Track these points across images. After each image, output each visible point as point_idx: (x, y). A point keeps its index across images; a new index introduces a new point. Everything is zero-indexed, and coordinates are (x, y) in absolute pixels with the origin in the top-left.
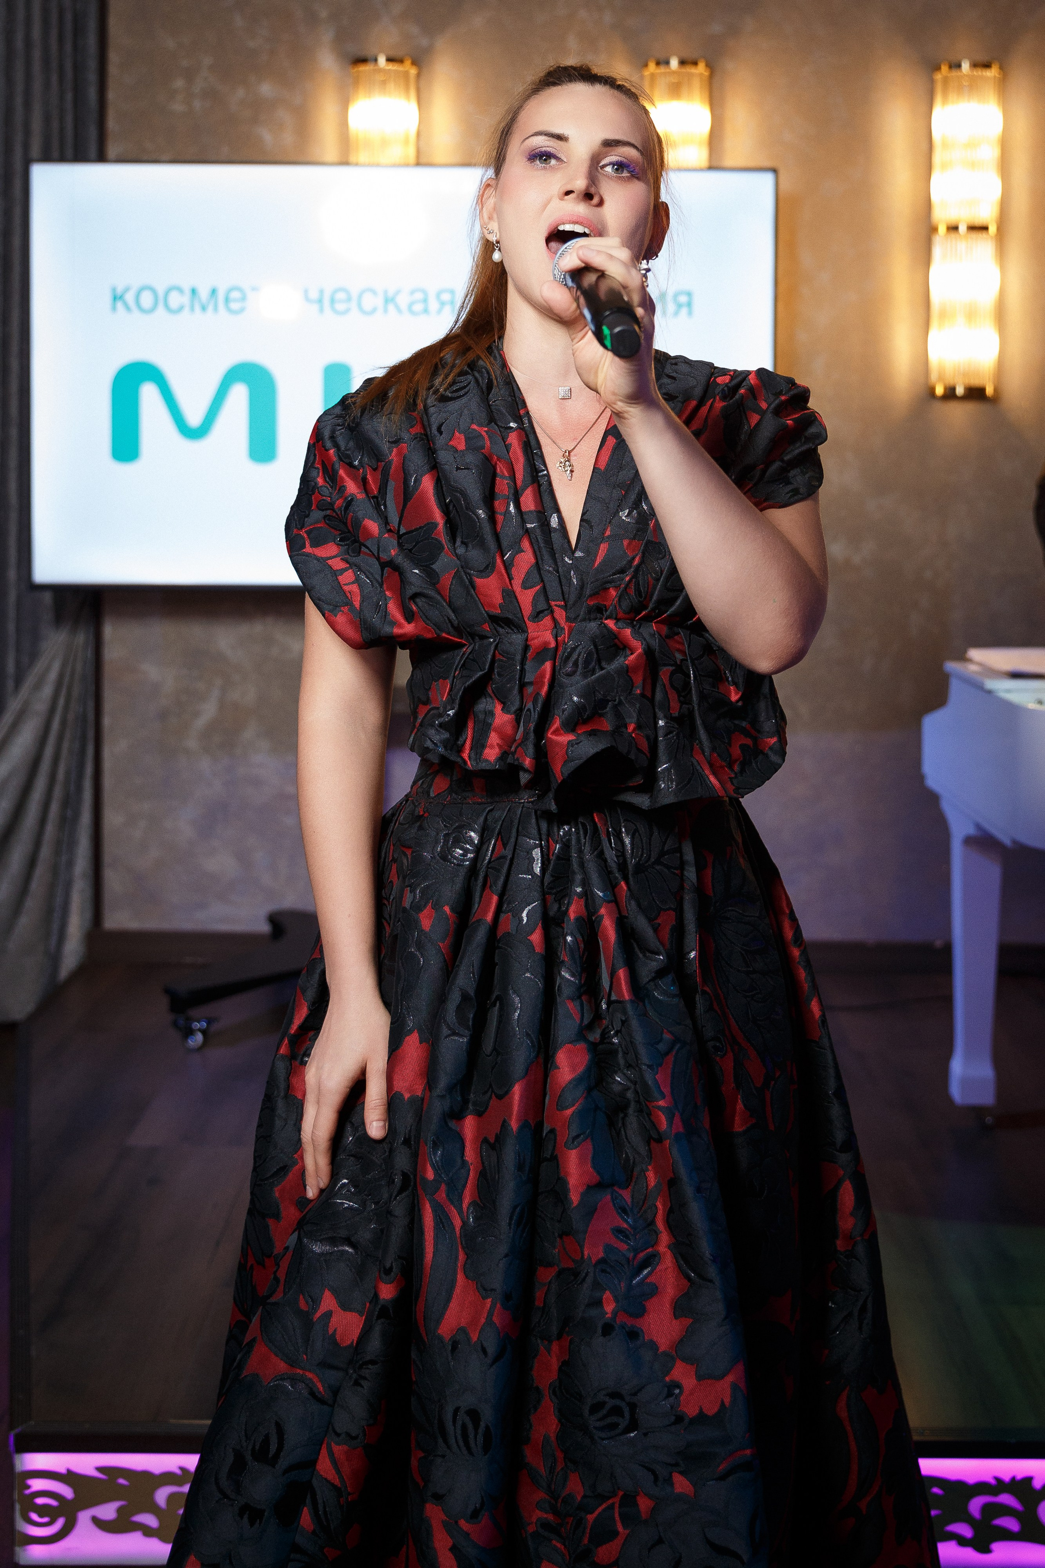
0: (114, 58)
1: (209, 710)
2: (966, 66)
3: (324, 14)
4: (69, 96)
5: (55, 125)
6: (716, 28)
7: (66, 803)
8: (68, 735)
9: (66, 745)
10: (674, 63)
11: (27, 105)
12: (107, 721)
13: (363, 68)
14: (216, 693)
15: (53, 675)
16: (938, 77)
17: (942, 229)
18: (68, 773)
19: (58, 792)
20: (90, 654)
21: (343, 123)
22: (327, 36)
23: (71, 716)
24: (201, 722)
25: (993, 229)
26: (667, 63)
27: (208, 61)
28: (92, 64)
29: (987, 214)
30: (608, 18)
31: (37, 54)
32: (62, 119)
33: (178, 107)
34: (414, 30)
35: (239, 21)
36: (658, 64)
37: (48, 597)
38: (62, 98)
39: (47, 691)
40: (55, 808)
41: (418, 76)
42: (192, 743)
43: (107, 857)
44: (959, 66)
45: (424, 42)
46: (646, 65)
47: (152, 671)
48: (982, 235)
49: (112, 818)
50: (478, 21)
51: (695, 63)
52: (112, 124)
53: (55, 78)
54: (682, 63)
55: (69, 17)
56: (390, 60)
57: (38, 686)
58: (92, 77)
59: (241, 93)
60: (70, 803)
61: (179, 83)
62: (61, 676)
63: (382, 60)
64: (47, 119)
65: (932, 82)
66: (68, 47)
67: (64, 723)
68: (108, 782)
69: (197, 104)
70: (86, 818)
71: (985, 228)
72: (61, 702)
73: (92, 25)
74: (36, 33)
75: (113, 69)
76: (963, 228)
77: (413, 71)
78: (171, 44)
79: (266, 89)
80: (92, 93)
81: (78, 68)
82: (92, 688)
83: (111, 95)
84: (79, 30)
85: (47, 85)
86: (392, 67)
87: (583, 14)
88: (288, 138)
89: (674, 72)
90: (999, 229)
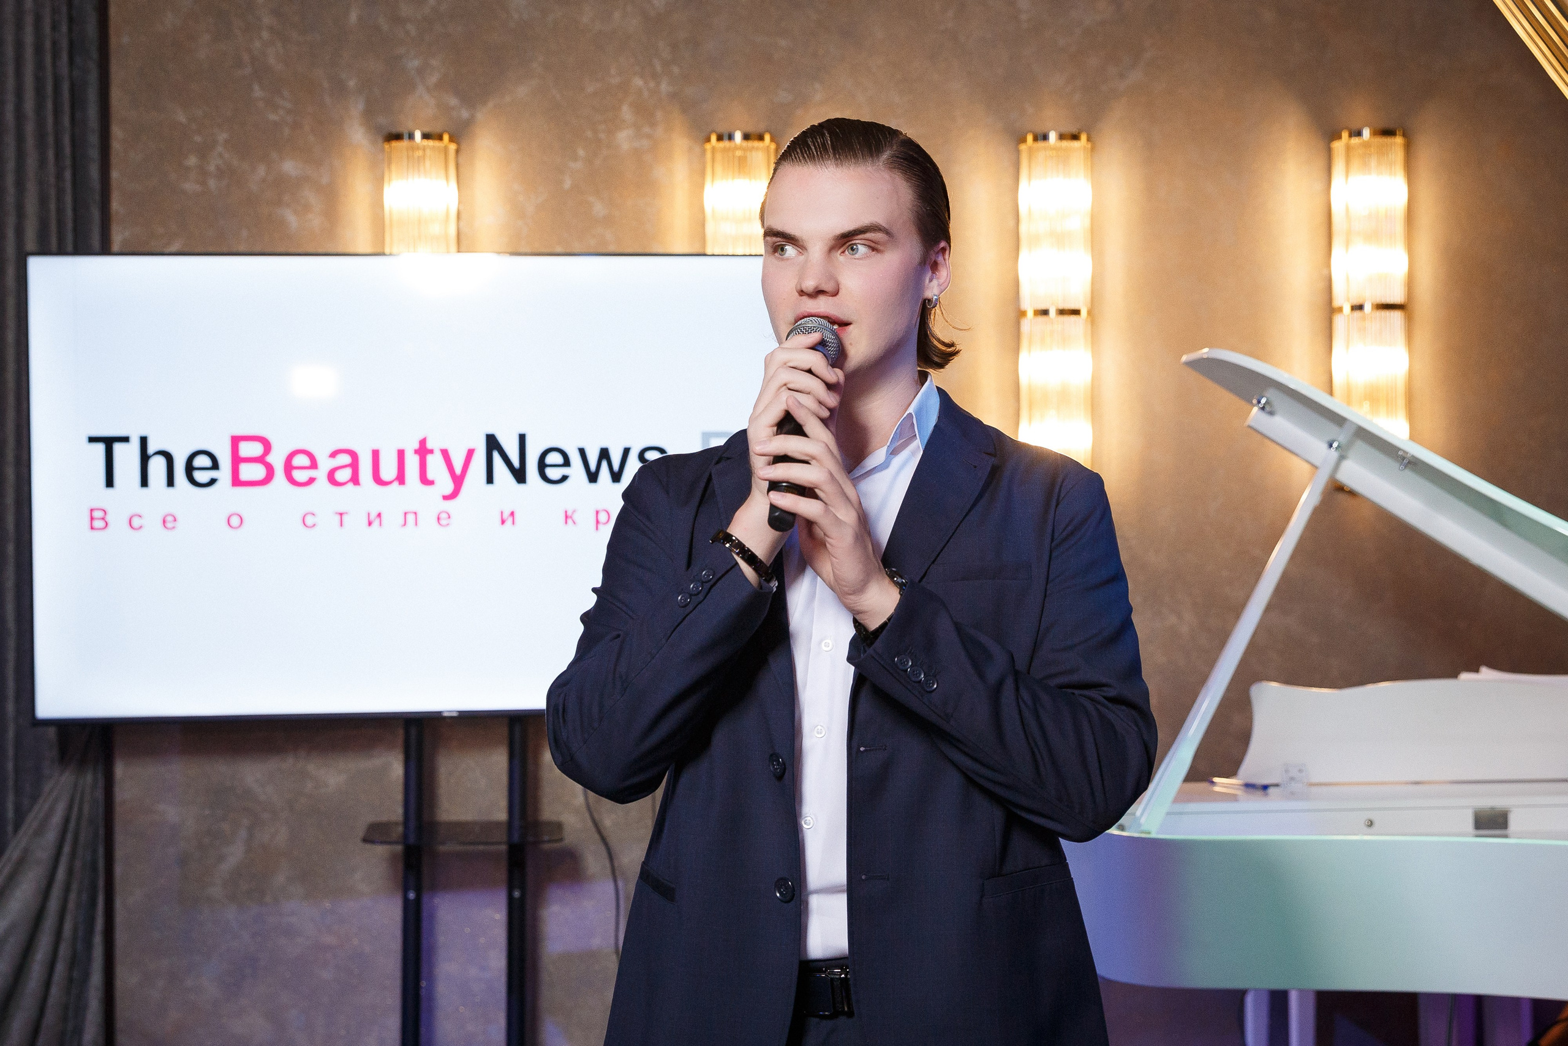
0: (117, 132)
1: (235, 854)
2: (1053, 136)
3: (352, 83)
4: (68, 175)
5: (53, 206)
6: (783, 96)
7: (73, 963)
8: (75, 886)
9: (73, 896)
10: (738, 136)
11: (20, 184)
12: (119, 869)
13: (394, 144)
14: (243, 833)
15: (57, 819)
16: (1023, 147)
17: (1030, 313)
18: (75, 930)
19: (64, 950)
20: (100, 794)
21: (377, 203)
22: (357, 107)
23: (78, 864)
24: (226, 867)
25: (1084, 313)
26: (731, 137)
27: (222, 137)
28: (94, 139)
29: (1077, 295)
30: (664, 87)
31: (30, 128)
32: (60, 199)
33: (190, 186)
34: (453, 101)
35: (258, 92)
36: (720, 138)
37: (52, 732)
38: (59, 176)
39: (51, 836)
40: (60, 968)
41: (457, 151)
42: (216, 891)
43: (120, 1024)
44: (1045, 137)
45: (465, 114)
46: (708, 140)
47: (170, 812)
48: (1073, 318)
49: (126, 978)
50: (522, 91)
51: (761, 138)
52: (115, 205)
53: (51, 154)
54: (746, 137)
55: (65, 87)
56: (426, 136)
57: (39, 832)
58: (94, 153)
59: (261, 170)
60: (79, 962)
61: (192, 161)
62: (67, 820)
63: (418, 135)
64: (43, 201)
65: (1018, 152)
66: (66, 121)
67: (70, 872)
68: (121, 937)
69: (212, 183)
70: (96, 978)
71: (1076, 312)
72: (67, 849)
73: (92, 95)
74: (29, 105)
75: (116, 145)
76: (1053, 313)
77: (453, 147)
78: (182, 118)
79: (290, 167)
80: (94, 171)
81: (77, 144)
82: (102, 832)
83: (115, 174)
84: (77, 102)
85: (42, 163)
86: (426, 142)
87: (638, 82)
88: (315, 221)
89: (737, 148)
90: (1089, 313)
